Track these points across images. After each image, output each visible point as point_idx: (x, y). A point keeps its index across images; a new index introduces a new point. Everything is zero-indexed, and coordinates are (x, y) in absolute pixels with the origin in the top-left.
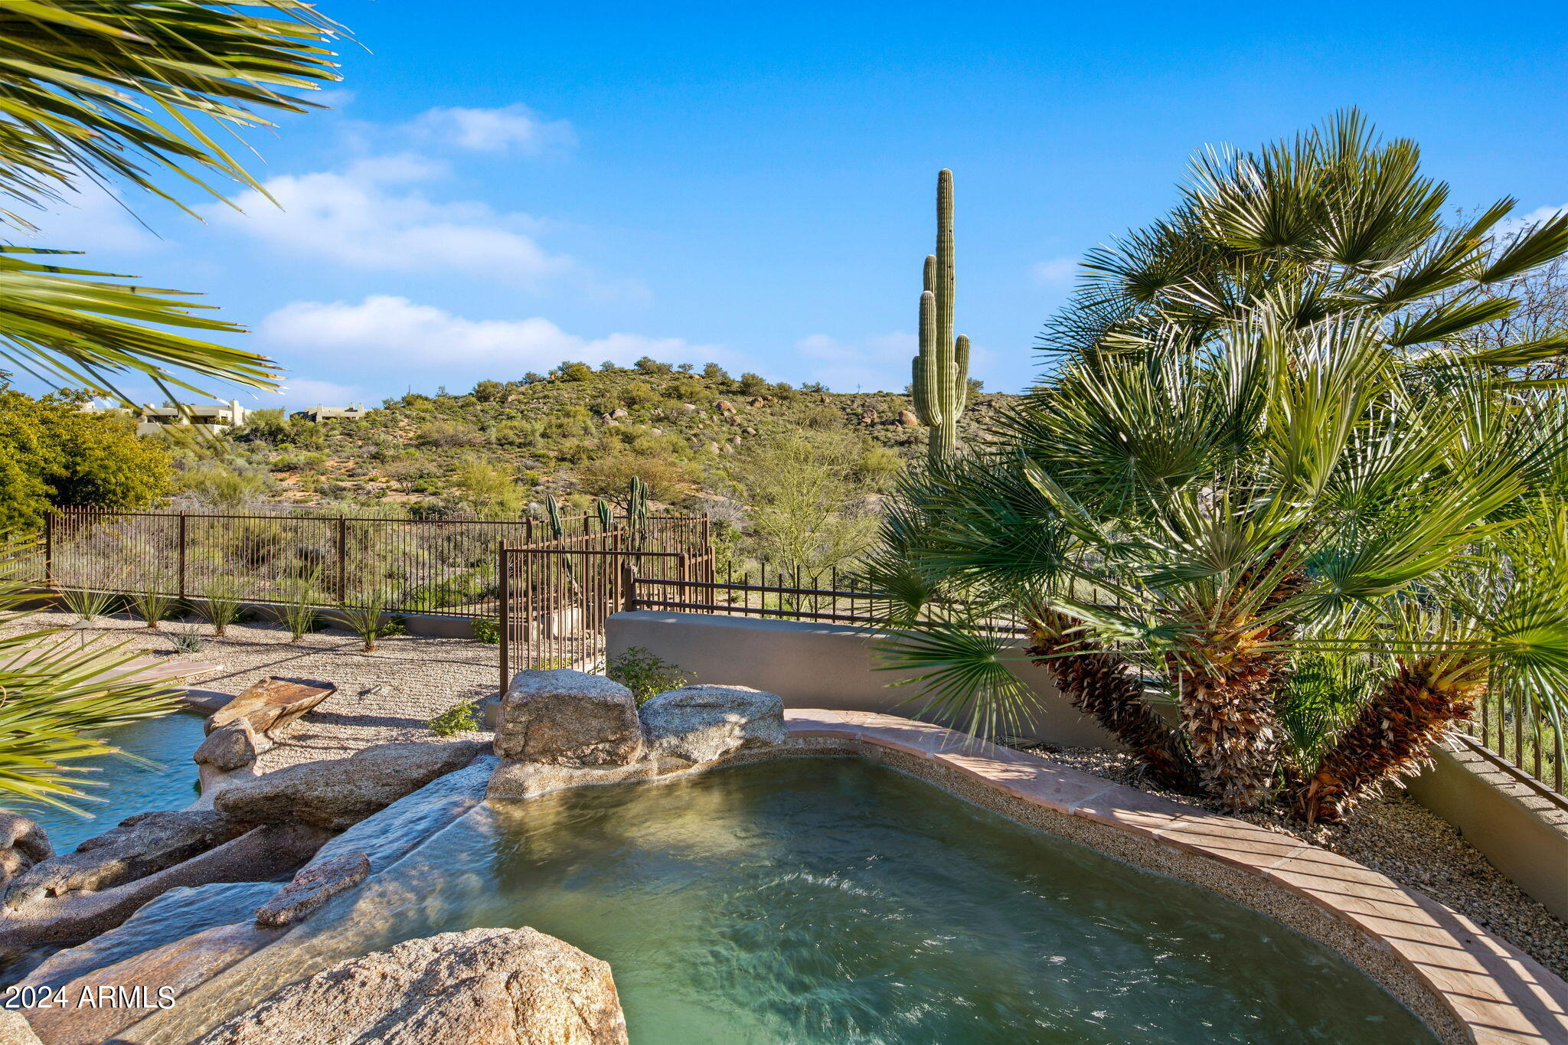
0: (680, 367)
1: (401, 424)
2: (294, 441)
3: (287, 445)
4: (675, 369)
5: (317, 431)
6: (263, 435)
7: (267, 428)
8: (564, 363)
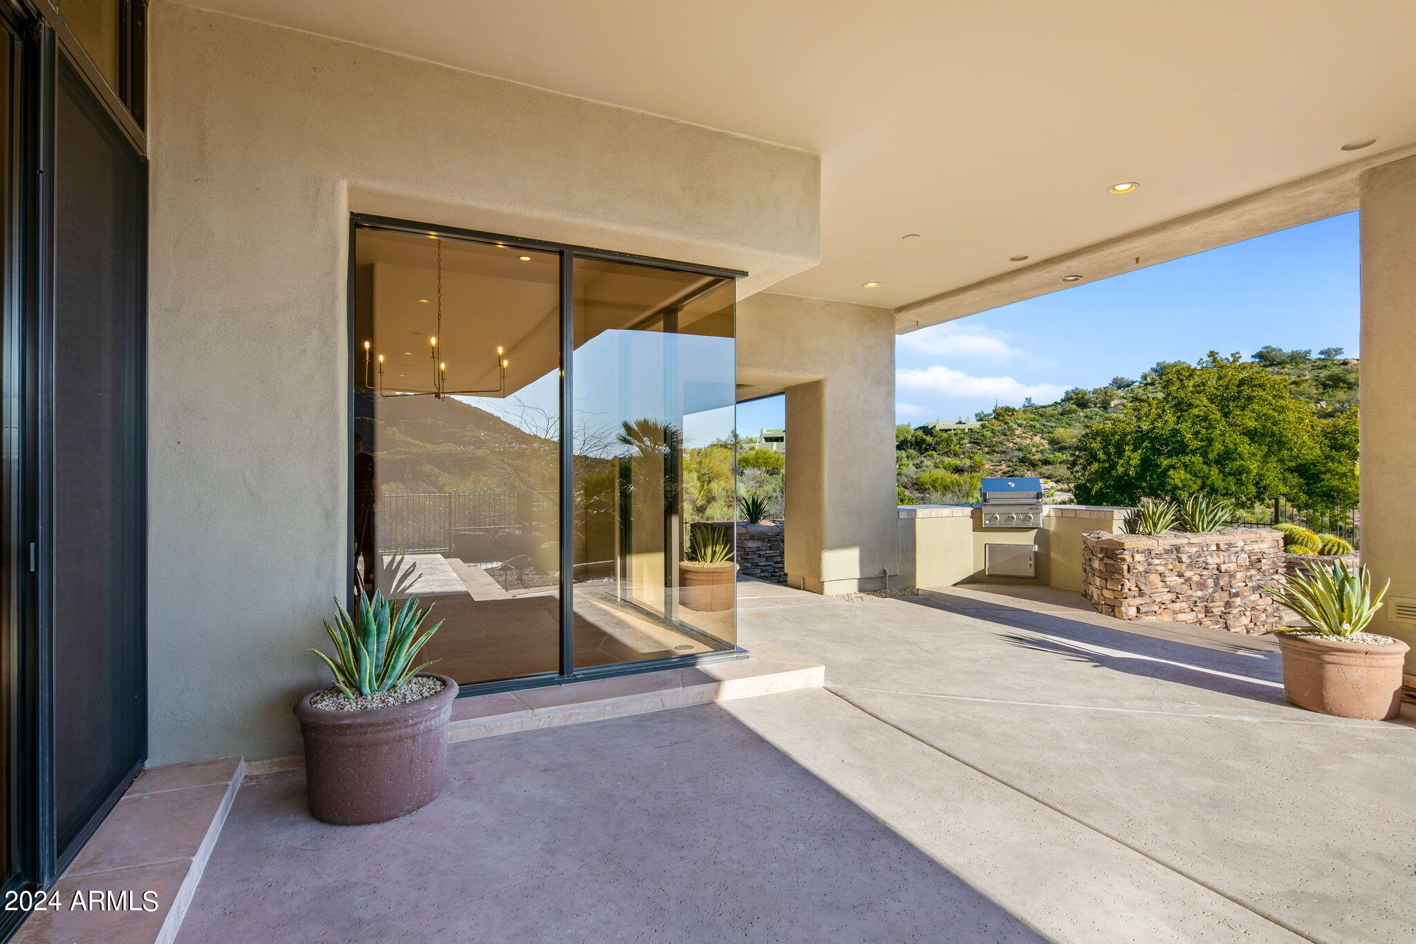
0: (1322, 353)
1: (1017, 432)
2: (935, 449)
3: (930, 453)
4: (1314, 356)
5: (952, 441)
6: (911, 445)
7: (913, 439)
8: (1158, 364)
